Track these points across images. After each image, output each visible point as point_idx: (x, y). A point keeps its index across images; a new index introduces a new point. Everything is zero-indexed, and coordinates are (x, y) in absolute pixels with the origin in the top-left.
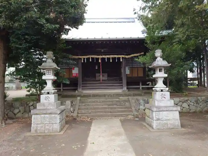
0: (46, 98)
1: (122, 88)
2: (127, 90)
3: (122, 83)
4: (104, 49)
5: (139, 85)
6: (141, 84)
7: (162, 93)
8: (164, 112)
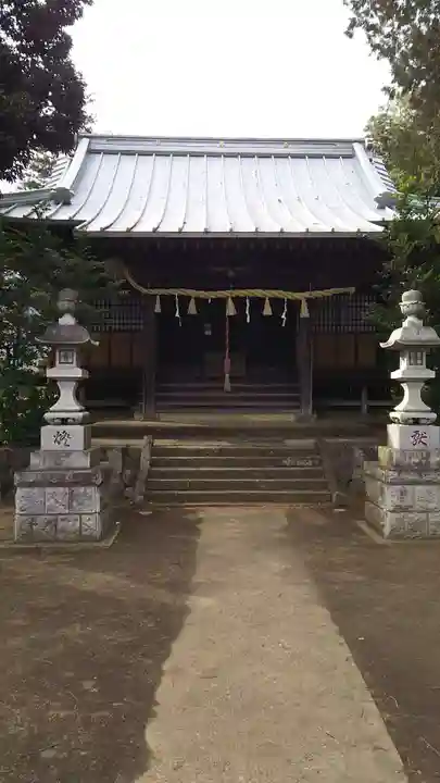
0: (60, 437)
1: (298, 407)
2: (315, 416)
3: (297, 390)
4: (238, 269)
5: (359, 398)
6: (364, 395)
7: (416, 428)
8: (419, 488)
